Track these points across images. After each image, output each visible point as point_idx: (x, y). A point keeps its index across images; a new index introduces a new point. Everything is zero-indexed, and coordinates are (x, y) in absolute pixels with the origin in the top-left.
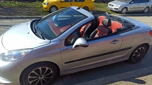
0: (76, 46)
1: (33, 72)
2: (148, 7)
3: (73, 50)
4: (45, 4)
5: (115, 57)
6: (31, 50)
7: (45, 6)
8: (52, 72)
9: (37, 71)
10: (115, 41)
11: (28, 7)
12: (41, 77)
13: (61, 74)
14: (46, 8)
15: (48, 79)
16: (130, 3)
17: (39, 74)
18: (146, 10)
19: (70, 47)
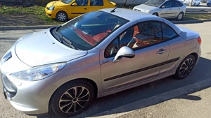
0: (120, 57)
1: (66, 93)
2: (182, 13)
3: (115, 62)
4: (48, 9)
5: (161, 71)
6: (65, 64)
7: (49, 12)
8: (88, 93)
9: (72, 92)
10: (162, 50)
11: (24, 14)
12: (75, 100)
13: (99, 95)
14: (50, 15)
15: (82, 103)
16: (161, 7)
17: (73, 95)
18: (180, 17)
19: (111, 58)
